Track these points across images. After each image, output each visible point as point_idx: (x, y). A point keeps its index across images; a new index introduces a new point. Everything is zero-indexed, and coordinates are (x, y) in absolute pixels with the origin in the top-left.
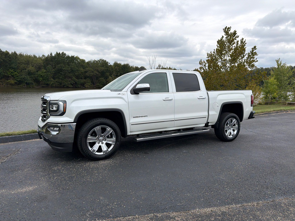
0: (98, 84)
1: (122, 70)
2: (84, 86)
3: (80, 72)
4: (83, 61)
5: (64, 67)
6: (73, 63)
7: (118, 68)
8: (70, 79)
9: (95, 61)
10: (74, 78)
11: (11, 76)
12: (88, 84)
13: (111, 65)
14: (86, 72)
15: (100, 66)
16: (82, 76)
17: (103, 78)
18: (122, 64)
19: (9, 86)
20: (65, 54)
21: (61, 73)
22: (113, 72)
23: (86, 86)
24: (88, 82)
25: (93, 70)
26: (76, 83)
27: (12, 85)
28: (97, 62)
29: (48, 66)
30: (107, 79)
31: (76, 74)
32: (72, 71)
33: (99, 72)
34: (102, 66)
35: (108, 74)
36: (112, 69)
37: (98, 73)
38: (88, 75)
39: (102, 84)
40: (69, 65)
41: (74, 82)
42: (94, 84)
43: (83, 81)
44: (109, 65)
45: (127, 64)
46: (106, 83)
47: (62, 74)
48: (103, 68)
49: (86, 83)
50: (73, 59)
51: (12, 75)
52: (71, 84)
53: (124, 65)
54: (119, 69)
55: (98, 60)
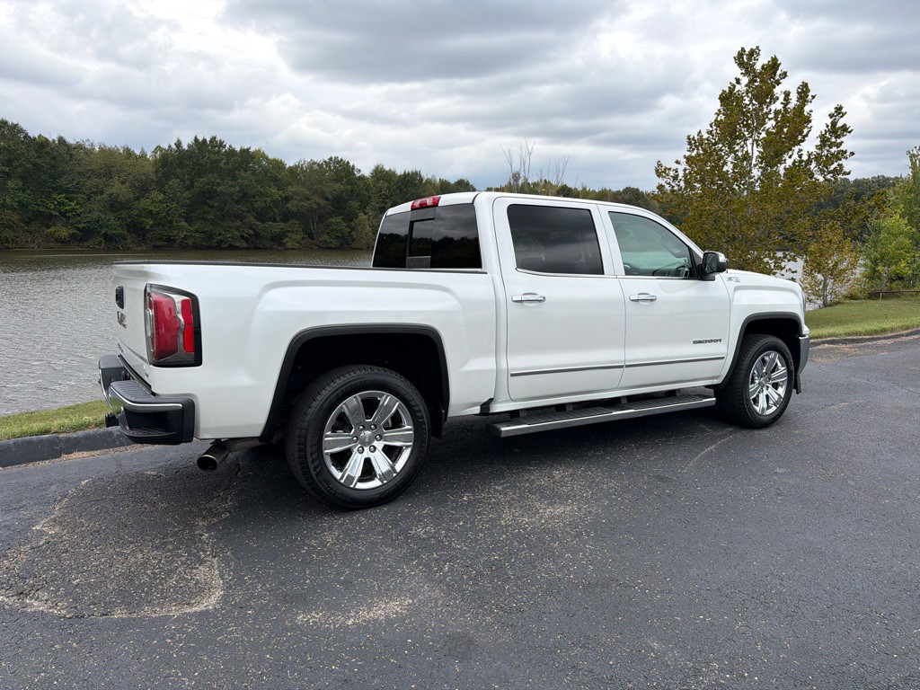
0: (326, 237)
1: (398, 192)
2: (281, 244)
3: (268, 199)
4: (278, 165)
5: (219, 185)
6: (246, 171)
7: (386, 184)
8: (239, 223)
9: (314, 163)
10: (251, 219)
11: (57, 213)
12: (294, 236)
13: (362, 178)
14: (287, 199)
15: (331, 181)
16: (275, 210)
17: (339, 219)
18: (400, 172)
19: (52, 245)
20: (221, 144)
21: (209, 202)
22: (370, 198)
23: (289, 245)
24: (292, 232)
25: (308, 192)
26: (257, 234)
27: (62, 241)
28: (320, 166)
29: (171, 183)
30: (351, 220)
31: (256, 205)
32: (245, 196)
33: (327, 199)
34: (336, 181)
35: (354, 204)
36: (368, 189)
37: (323, 202)
38: (295, 209)
39: (337, 237)
40: (234, 178)
41: (252, 232)
42: (312, 239)
43: (277, 227)
44: (358, 175)
45: (412, 173)
46: (349, 233)
47: (213, 207)
48: (338, 187)
49: (288, 234)
50: (247, 158)
51: (59, 212)
52: (242, 237)
53: (406, 176)
54: (388, 188)
55: (325, 162)
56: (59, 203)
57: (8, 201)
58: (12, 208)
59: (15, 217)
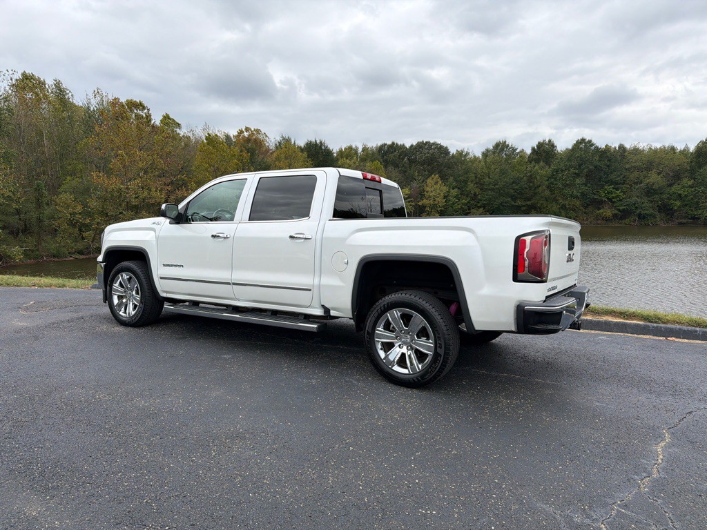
56: (608, 193)
57: (575, 192)
58: (577, 197)
59: (578, 203)
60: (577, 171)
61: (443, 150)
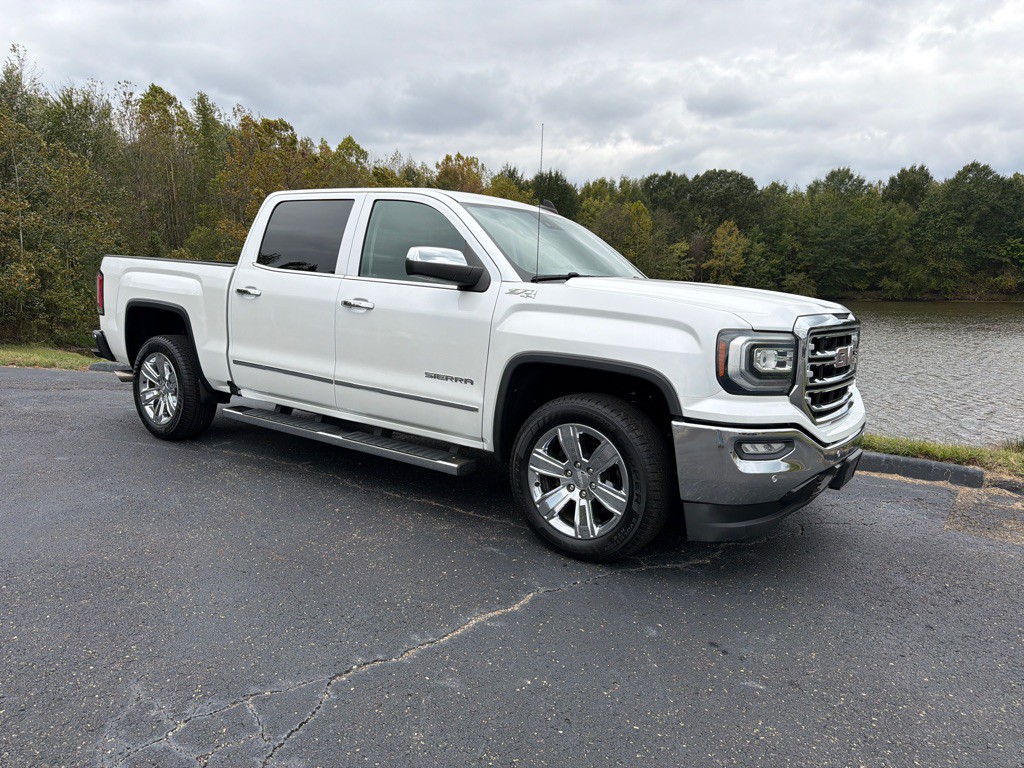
56: (1013, 249)
57: (955, 248)
60: (959, 215)
61: (745, 184)
